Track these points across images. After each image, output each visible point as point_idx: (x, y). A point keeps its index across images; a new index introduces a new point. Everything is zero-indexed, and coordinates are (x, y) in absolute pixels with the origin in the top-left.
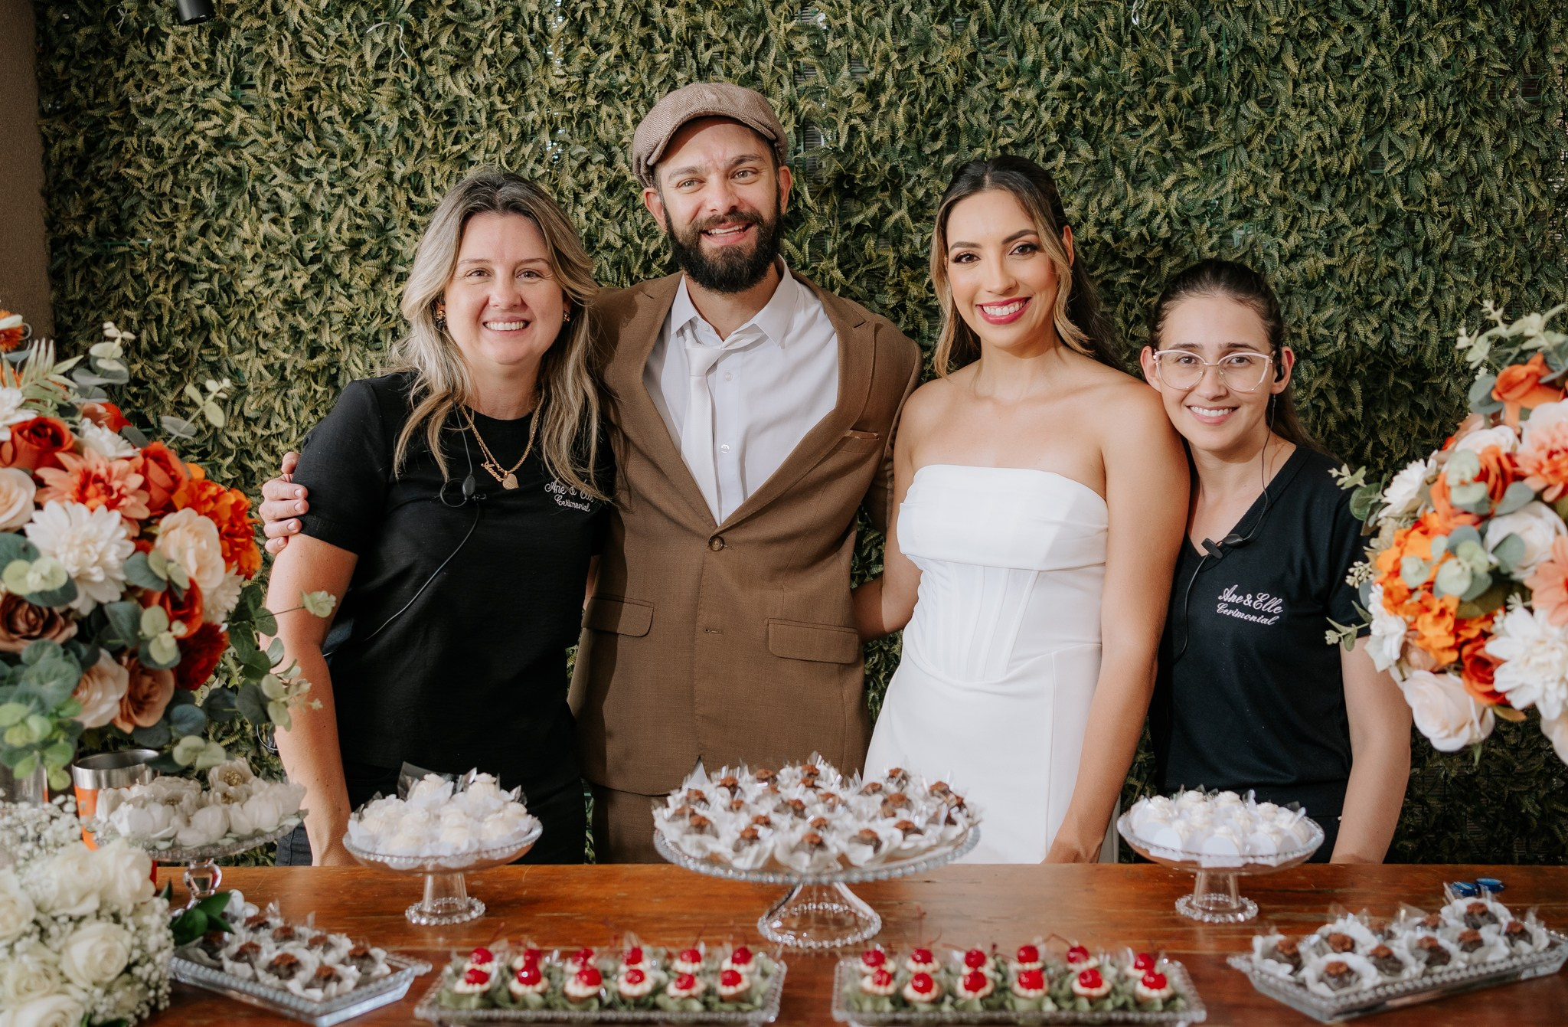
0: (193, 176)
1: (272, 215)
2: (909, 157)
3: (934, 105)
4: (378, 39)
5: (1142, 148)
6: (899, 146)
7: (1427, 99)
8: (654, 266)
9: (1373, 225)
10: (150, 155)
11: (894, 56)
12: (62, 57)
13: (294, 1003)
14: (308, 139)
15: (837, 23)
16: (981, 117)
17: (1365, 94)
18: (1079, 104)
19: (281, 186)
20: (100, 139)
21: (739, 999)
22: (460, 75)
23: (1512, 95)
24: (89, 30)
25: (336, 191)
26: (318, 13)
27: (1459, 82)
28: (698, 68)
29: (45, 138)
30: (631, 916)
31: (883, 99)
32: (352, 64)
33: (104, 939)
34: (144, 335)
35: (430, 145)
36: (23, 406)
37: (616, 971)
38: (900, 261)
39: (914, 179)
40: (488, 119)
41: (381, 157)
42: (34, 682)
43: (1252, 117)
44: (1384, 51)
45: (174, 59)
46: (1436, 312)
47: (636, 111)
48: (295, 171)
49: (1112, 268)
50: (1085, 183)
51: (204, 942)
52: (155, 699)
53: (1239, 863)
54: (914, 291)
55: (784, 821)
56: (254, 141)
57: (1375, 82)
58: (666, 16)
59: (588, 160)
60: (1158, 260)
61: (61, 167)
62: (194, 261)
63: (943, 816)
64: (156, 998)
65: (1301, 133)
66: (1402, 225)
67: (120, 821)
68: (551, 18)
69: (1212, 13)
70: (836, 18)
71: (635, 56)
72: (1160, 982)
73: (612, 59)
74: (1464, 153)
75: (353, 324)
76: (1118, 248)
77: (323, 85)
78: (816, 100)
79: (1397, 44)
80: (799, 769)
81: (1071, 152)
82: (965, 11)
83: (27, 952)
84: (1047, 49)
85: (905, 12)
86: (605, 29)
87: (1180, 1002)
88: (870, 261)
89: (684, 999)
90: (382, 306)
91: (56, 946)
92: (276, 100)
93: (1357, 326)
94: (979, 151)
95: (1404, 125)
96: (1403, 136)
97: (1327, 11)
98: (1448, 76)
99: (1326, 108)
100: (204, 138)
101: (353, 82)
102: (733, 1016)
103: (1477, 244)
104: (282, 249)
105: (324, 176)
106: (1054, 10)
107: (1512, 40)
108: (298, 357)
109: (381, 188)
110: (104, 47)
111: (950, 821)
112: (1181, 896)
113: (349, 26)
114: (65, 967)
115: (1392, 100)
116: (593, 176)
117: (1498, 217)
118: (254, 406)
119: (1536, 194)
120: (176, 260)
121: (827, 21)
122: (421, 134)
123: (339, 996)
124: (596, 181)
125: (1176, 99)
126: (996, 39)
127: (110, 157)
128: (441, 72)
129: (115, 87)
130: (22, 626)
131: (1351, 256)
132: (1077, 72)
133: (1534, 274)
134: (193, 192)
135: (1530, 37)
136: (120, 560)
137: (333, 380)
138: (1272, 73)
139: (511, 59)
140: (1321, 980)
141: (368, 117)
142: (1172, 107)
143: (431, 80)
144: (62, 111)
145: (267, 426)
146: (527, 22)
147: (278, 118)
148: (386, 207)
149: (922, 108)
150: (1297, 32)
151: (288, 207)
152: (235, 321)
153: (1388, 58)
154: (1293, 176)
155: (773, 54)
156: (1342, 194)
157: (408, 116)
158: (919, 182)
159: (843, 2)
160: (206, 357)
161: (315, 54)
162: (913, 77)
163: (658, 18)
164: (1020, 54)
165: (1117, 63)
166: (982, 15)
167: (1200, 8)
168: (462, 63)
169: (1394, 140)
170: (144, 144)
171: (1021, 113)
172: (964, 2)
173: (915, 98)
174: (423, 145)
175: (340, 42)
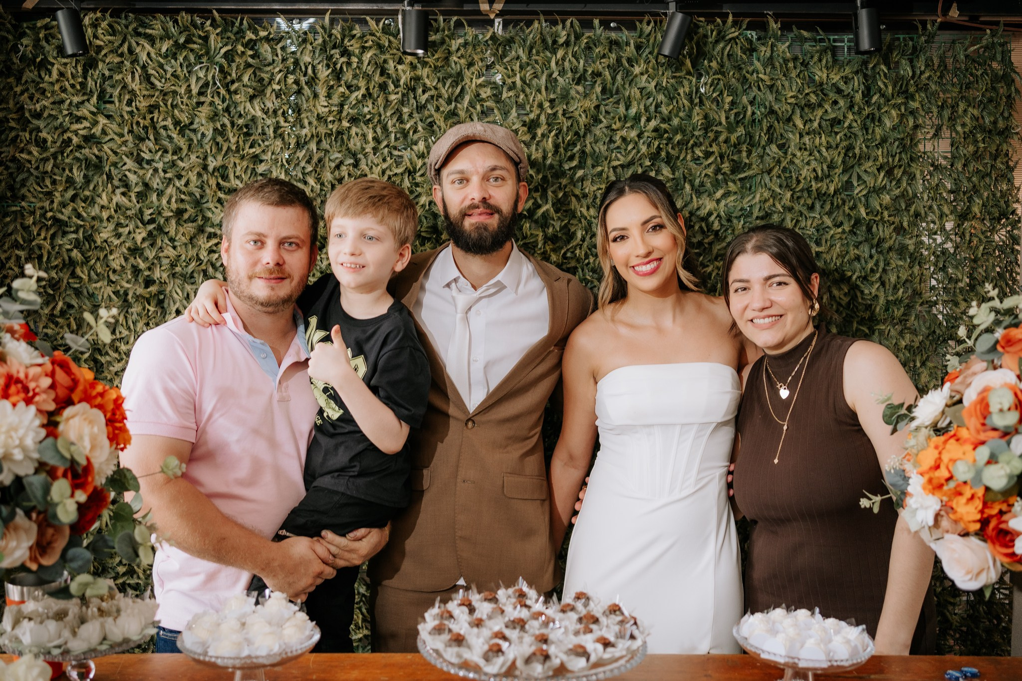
0: (67, 161)
1: (122, 190)
2: (554, 171)
3: (571, 138)
4: (201, 74)
5: (703, 172)
6: (548, 163)
7: (883, 148)
9: (846, 227)
10: (37, 145)
11: (547, 104)
14: (149, 140)
15: (509, 81)
16: (601, 147)
17: (844, 144)
18: (665, 142)
19: (129, 170)
20: (3, 132)
22: (256, 102)
25: (168, 175)
26: (160, 55)
27: (903, 139)
28: (417, 106)
31: (539, 132)
32: (182, 91)
35: (234, 148)
38: (546, 239)
39: (556, 185)
40: (275, 132)
41: (200, 154)
43: (773, 155)
44: (856, 117)
45: (58, 81)
46: (883, 284)
47: (375, 132)
48: (139, 161)
52: (55, 545)
54: (554, 257)
56: (112, 139)
57: (850, 137)
58: (397, 70)
59: (341, 163)
60: (710, 244)
62: (66, 219)
65: (803, 167)
66: (864, 228)
67: (22, 633)
68: (320, 67)
69: (750, 87)
70: (509, 77)
71: (375, 96)
73: (360, 97)
74: (904, 184)
75: (176, 266)
77: (161, 104)
79: (865, 113)
81: (658, 172)
82: (593, 78)
84: (645, 105)
85: (554, 76)
86: (355, 76)
88: (525, 238)
90: (197, 255)
92: (128, 112)
93: (836, 292)
94: (599, 169)
95: (868, 165)
97: (822, 91)
98: (896, 135)
99: (819, 151)
100: (76, 135)
101: (182, 102)
103: (910, 242)
104: (129, 213)
105: (160, 166)
106: (650, 80)
109: (199, 175)
110: (8, 71)
111: (633, 637)
113: (181, 65)
116: (345, 173)
119: (948, 212)
120: (54, 218)
121: (503, 80)
122: (228, 140)
124: (346, 177)
125: (726, 141)
126: (612, 97)
127: (9, 145)
128: (243, 99)
129: (15, 97)
131: (831, 246)
132: (663, 120)
133: (944, 262)
134: (67, 172)
135: (947, 113)
136: (36, 443)
137: (160, 303)
138: (786, 127)
139: (292, 93)
141: (192, 127)
142: (724, 147)
143: (236, 104)
146: (303, 69)
147: (129, 124)
148: (202, 188)
149: (563, 138)
150: (803, 103)
151: (134, 185)
152: (94, 261)
153: (859, 122)
154: (798, 194)
155: (467, 98)
156: (828, 207)
157: (219, 128)
158: (560, 188)
159: (514, 67)
160: (72, 285)
161: (157, 83)
162: (558, 118)
163: (391, 71)
164: (627, 109)
165: (690, 116)
166: (604, 80)
167: (743, 84)
168: (257, 94)
169: (861, 174)
170: (33, 137)
171: (627, 145)
172: (593, 72)
173: (560, 133)
174: (229, 148)
175: (174, 75)
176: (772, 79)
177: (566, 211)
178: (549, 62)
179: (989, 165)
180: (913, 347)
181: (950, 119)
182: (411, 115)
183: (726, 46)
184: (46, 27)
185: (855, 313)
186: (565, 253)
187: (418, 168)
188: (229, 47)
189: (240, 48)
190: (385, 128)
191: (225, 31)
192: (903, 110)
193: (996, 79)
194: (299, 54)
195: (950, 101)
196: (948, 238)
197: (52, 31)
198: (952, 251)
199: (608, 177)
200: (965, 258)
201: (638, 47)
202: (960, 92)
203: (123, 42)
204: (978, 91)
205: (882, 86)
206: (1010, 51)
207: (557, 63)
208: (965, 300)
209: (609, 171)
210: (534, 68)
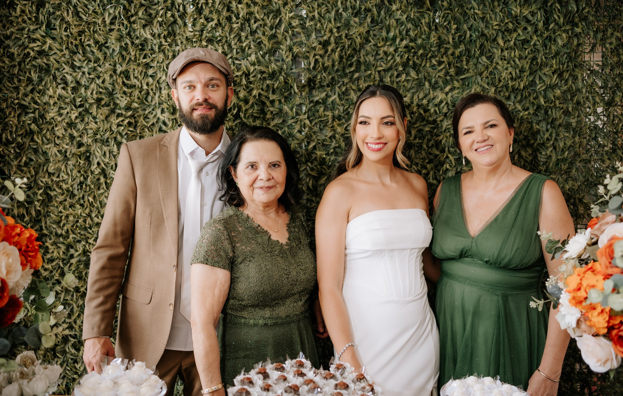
0: (27, 67)
1: (62, 85)
2: (339, 73)
3: (351, 52)
4: (111, 11)
5: (438, 74)
6: (336, 68)
7: (556, 59)
8: (229, 115)
9: (531, 111)
10: (8, 57)
11: (335, 30)
14: (79, 53)
15: (311, 15)
16: (371, 58)
17: (531, 56)
18: (412, 55)
19: (67, 73)
22: (147, 29)
25: (91, 76)
27: (569, 53)
28: (251, 31)
31: (330, 48)
32: (100, 22)
34: (4, 135)
35: (133, 59)
39: (341, 83)
40: (159, 48)
41: (111, 63)
43: (483, 63)
44: (539, 38)
45: (20, 15)
46: (555, 148)
47: (223, 48)
48: (73, 67)
49: (422, 124)
50: (413, 87)
54: (339, 130)
56: (55, 53)
57: (535, 51)
58: (237, 8)
62: (27, 104)
65: (503, 71)
66: (543, 111)
68: (188, 6)
69: (469, 18)
70: (310, 12)
71: (224, 25)
73: (214, 25)
74: (570, 83)
75: (97, 134)
76: (425, 116)
77: (87, 30)
78: (301, 47)
79: (545, 35)
81: (408, 74)
82: (365, 12)
84: (399, 30)
85: (340, 11)
86: (211, 12)
90: (110, 127)
92: (65, 36)
93: (523, 153)
94: (369, 72)
95: (546, 70)
97: (516, 21)
98: (565, 50)
99: (514, 61)
100: (33, 50)
101: (100, 29)
103: (573, 121)
104: (67, 100)
105: (86, 70)
106: (403, 14)
108: (72, 148)
109: (111, 76)
113: (99, 5)
115: (542, 59)
118: (52, 168)
119: (599, 101)
121: (307, 14)
122: (129, 53)
125: (453, 54)
126: (378, 25)
128: (139, 27)
131: (521, 123)
132: (412, 41)
134: (28, 74)
135: (600, 35)
137: (88, 159)
138: (492, 45)
139: (170, 23)
141: (106, 45)
142: (451, 58)
143: (134, 30)
145: (58, 177)
146: (177, 7)
147: (66, 43)
148: (113, 84)
149: (345, 52)
150: (504, 29)
151: (70, 83)
152: (45, 131)
153: (541, 41)
154: (499, 89)
155: (283, 26)
156: (519, 98)
157: (124, 45)
158: (343, 84)
159: (314, 6)
160: (32, 146)
161: (83, 17)
162: (342, 39)
163: (234, 8)
164: (388, 32)
165: (428, 38)
166: (373, 14)
167: (464, 17)
168: (148, 23)
169: (542, 76)
170: (6, 52)
171: (388, 56)
172: (365, 9)
173: (343, 49)
174: (130, 59)
175: (94, 12)
176: (483, 13)
177: (347, 100)
178: (337, 2)
180: (574, 189)
181: (601, 40)
182: (246, 38)
185: (536, 167)
186: (346, 127)
187: (251, 72)
190: (230, 46)
192: (570, 32)
195: (602, 27)
196: (599, 118)
198: (601, 127)
199: (374, 78)
200: (610, 131)
202: (609, 22)
205: (557, 18)
207: (342, 3)
208: (609, 159)
209: (375, 74)
210: (326, 6)
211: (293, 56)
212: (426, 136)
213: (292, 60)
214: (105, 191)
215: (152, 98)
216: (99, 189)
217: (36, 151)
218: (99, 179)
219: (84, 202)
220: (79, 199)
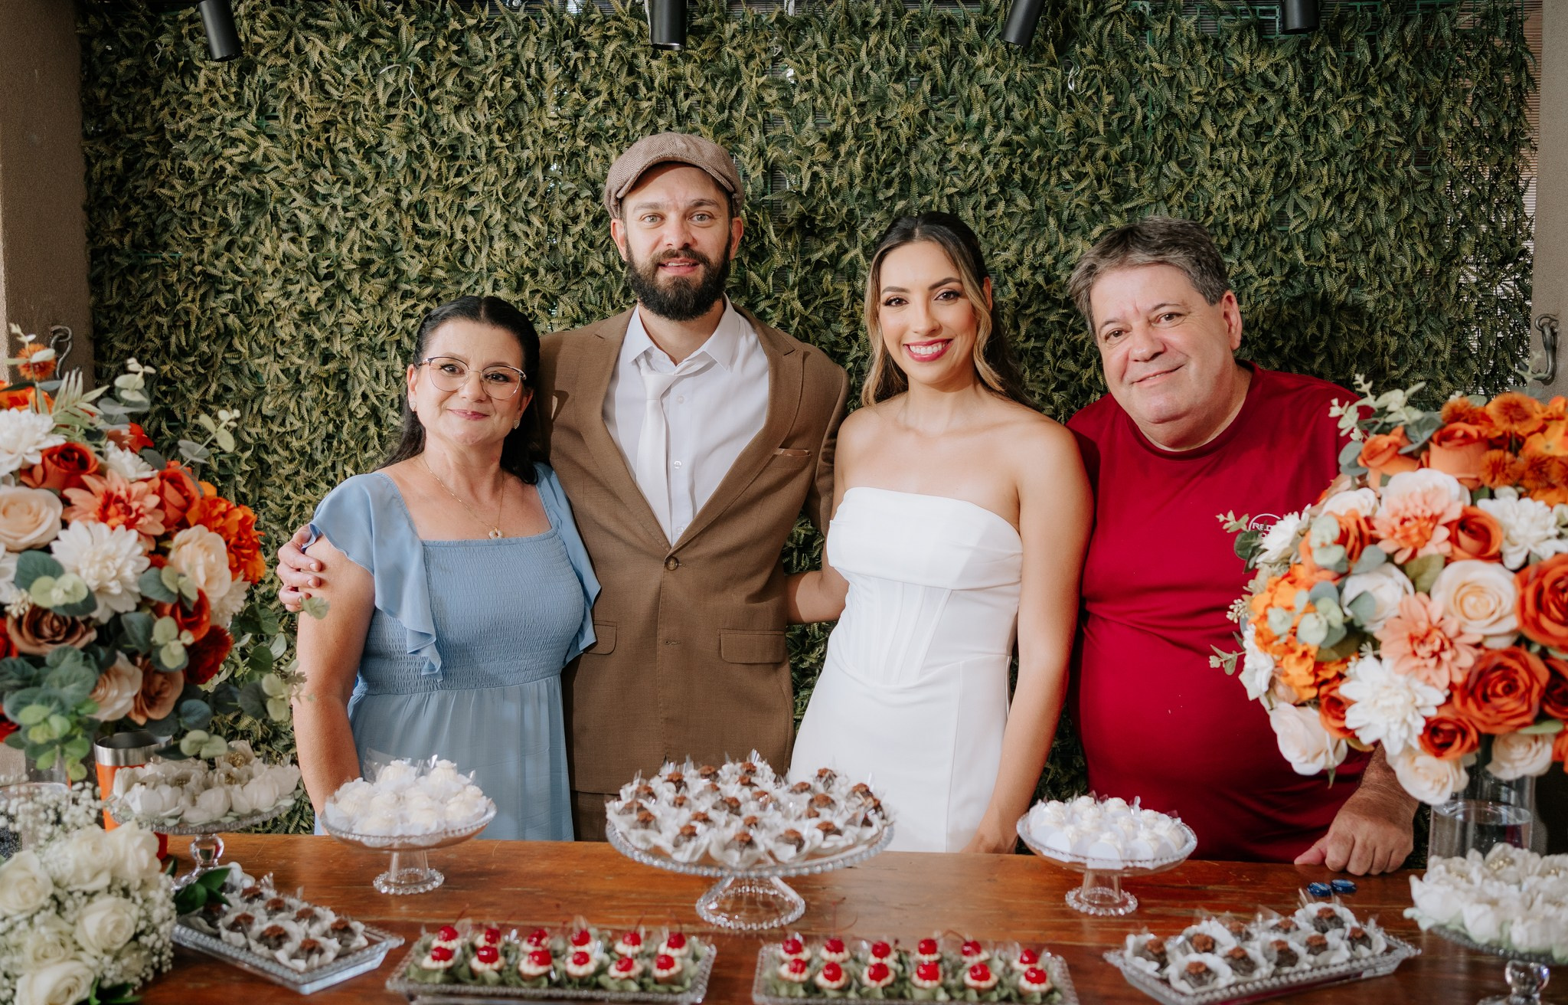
0: (220, 197)
1: (291, 234)
2: (864, 202)
3: (888, 156)
4: (390, 79)
5: (1075, 200)
6: (856, 192)
7: (1330, 166)
9: (1278, 280)
10: (182, 177)
11: (854, 111)
12: (104, 85)
13: (280, 971)
14: (325, 167)
15: (804, 79)
16: (931, 168)
17: (1274, 160)
18: (1018, 160)
19: (300, 208)
20: (138, 160)
21: (671, 981)
22: (463, 114)
23: (1406, 164)
24: (129, 62)
25: (349, 215)
26: (336, 54)
27: (1358, 152)
28: (678, 116)
29: (87, 158)
30: (585, 893)
31: (843, 149)
32: (366, 101)
33: (114, 911)
34: (173, 339)
35: (435, 176)
36: (54, 431)
37: (565, 952)
39: (869, 221)
40: (488, 154)
41: (390, 185)
42: (57, 684)
43: (1172, 176)
44: (1292, 121)
45: (206, 91)
46: (1330, 357)
48: (312, 195)
49: (1043, 307)
50: (1022, 230)
51: (205, 911)
52: (166, 695)
53: (1119, 867)
55: (720, 817)
56: (276, 167)
57: (1283, 149)
58: (650, 67)
59: (577, 195)
61: (102, 184)
62: (220, 274)
63: (861, 818)
64: (160, 963)
65: (1216, 193)
66: (1303, 278)
67: (133, 800)
68: (546, 65)
69: (1140, 81)
70: (803, 74)
71: (621, 103)
72: (1040, 977)
73: (600, 105)
74: (1361, 216)
75: (362, 335)
76: (1049, 289)
77: (340, 119)
78: (783, 147)
79: (1304, 115)
80: (739, 765)
81: (1010, 201)
82: (919, 72)
83: (45, 924)
84: (991, 109)
85: (865, 70)
86: (595, 77)
87: (1057, 996)
88: (827, 294)
89: (623, 980)
90: (388, 320)
91: (71, 918)
92: (296, 131)
94: (927, 198)
95: (1309, 188)
96: (1307, 198)
97: (1244, 83)
98: (1349, 146)
99: (1239, 170)
100: (231, 163)
101: (367, 116)
102: (665, 997)
103: (1369, 297)
104: (300, 265)
105: (339, 202)
106: (998, 73)
107: (1407, 115)
109: (390, 213)
110: (142, 78)
111: (867, 823)
112: (1071, 889)
113: (364, 67)
114: (78, 936)
115: (1298, 165)
116: (581, 210)
117: (1389, 274)
118: (271, 406)
119: (1424, 254)
120: (203, 273)
121: (795, 77)
122: (427, 166)
123: (320, 967)
124: (583, 214)
125: (1106, 158)
126: (945, 97)
127: (146, 178)
128: (446, 110)
129: (152, 113)
130: (47, 632)
131: (1257, 304)
132: (1018, 130)
133: (1419, 325)
134: (220, 211)
135: (1423, 113)
136: (136, 574)
137: (342, 385)
138: (1192, 137)
139: (510, 101)
140: (1182, 978)
141: (380, 149)
142: (1102, 165)
143: (437, 118)
144: (104, 133)
145: (283, 424)
146: (525, 68)
147: (298, 147)
148: (394, 231)
149: (878, 158)
150: (1216, 102)
151: (306, 228)
152: (256, 329)
153: (1296, 127)
155: (746, 102)
156: (1251, 249)
157: (415, 150)
158: (874, 225)
159: (809, 60)
160: (229, 362)
161: (333, 91)
162: (870, 130)
163: (643, 69)
164: (968, 113)
165: (1054, 124)
166: (934, 76)
167: (1129, 77)
168: (465, 103)
169: (1300, 201)
170: (176, 167)
171: (967, 164)
172: (918, 64)
173: (873, 149)
174: (428, 177)
175: (355, 81)
176: (1171, 69)
178: (858, 52)
179: (1487, 188)
181: (1428, 121)
183: (1106, 23)
184: (191, 20)
188: (426, 42)
189: (441, 43)
191: (422, 18)
192: (1359, 108)
193: (1498, 62)
194: (519, 47)
195: (1428, 95)
197: (198, 25)
201: (982, 28)
202: (1444, 82)
203: (289, 37)
204: (1472, 80)
205: (1329, 77)
206: (1521, 22)
207: (868, 54)
209: (941, 202)
210: (837, 60)
211: (765, 166)
212: (1051, 332)
213: (764, 175)
214: (379, 454)
215: (474, 257)
216: (365, 449)
217: (237, 371)
218: (365, 429)
219: (336, 476)
220: (325, 469)
